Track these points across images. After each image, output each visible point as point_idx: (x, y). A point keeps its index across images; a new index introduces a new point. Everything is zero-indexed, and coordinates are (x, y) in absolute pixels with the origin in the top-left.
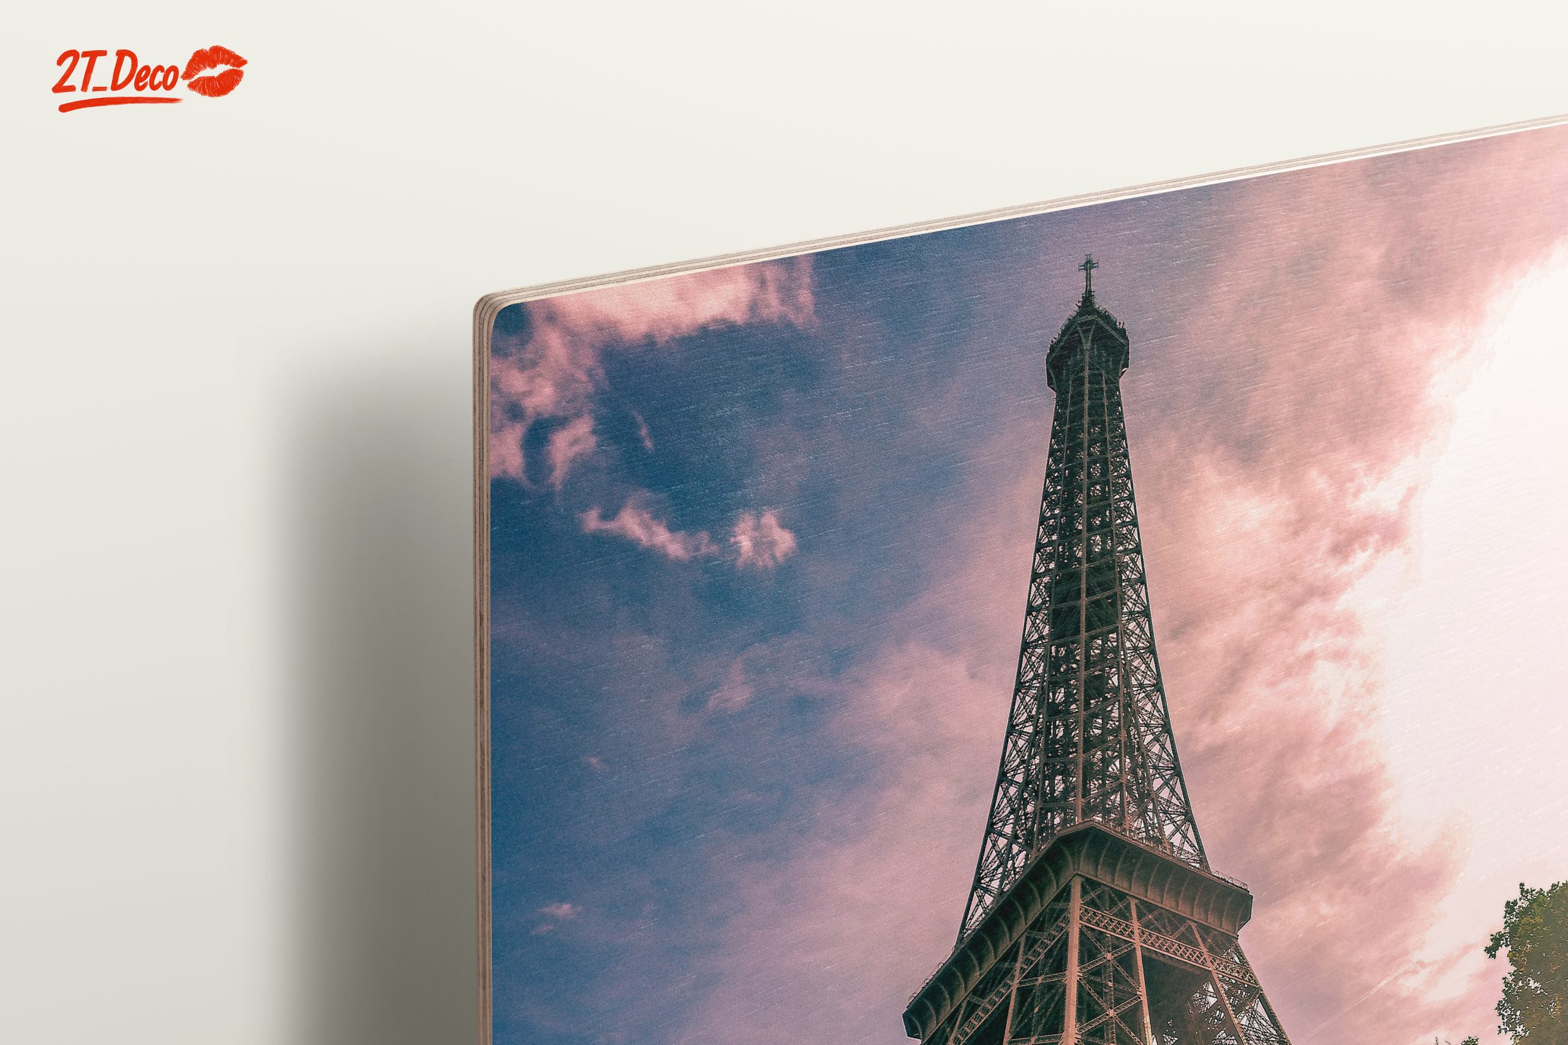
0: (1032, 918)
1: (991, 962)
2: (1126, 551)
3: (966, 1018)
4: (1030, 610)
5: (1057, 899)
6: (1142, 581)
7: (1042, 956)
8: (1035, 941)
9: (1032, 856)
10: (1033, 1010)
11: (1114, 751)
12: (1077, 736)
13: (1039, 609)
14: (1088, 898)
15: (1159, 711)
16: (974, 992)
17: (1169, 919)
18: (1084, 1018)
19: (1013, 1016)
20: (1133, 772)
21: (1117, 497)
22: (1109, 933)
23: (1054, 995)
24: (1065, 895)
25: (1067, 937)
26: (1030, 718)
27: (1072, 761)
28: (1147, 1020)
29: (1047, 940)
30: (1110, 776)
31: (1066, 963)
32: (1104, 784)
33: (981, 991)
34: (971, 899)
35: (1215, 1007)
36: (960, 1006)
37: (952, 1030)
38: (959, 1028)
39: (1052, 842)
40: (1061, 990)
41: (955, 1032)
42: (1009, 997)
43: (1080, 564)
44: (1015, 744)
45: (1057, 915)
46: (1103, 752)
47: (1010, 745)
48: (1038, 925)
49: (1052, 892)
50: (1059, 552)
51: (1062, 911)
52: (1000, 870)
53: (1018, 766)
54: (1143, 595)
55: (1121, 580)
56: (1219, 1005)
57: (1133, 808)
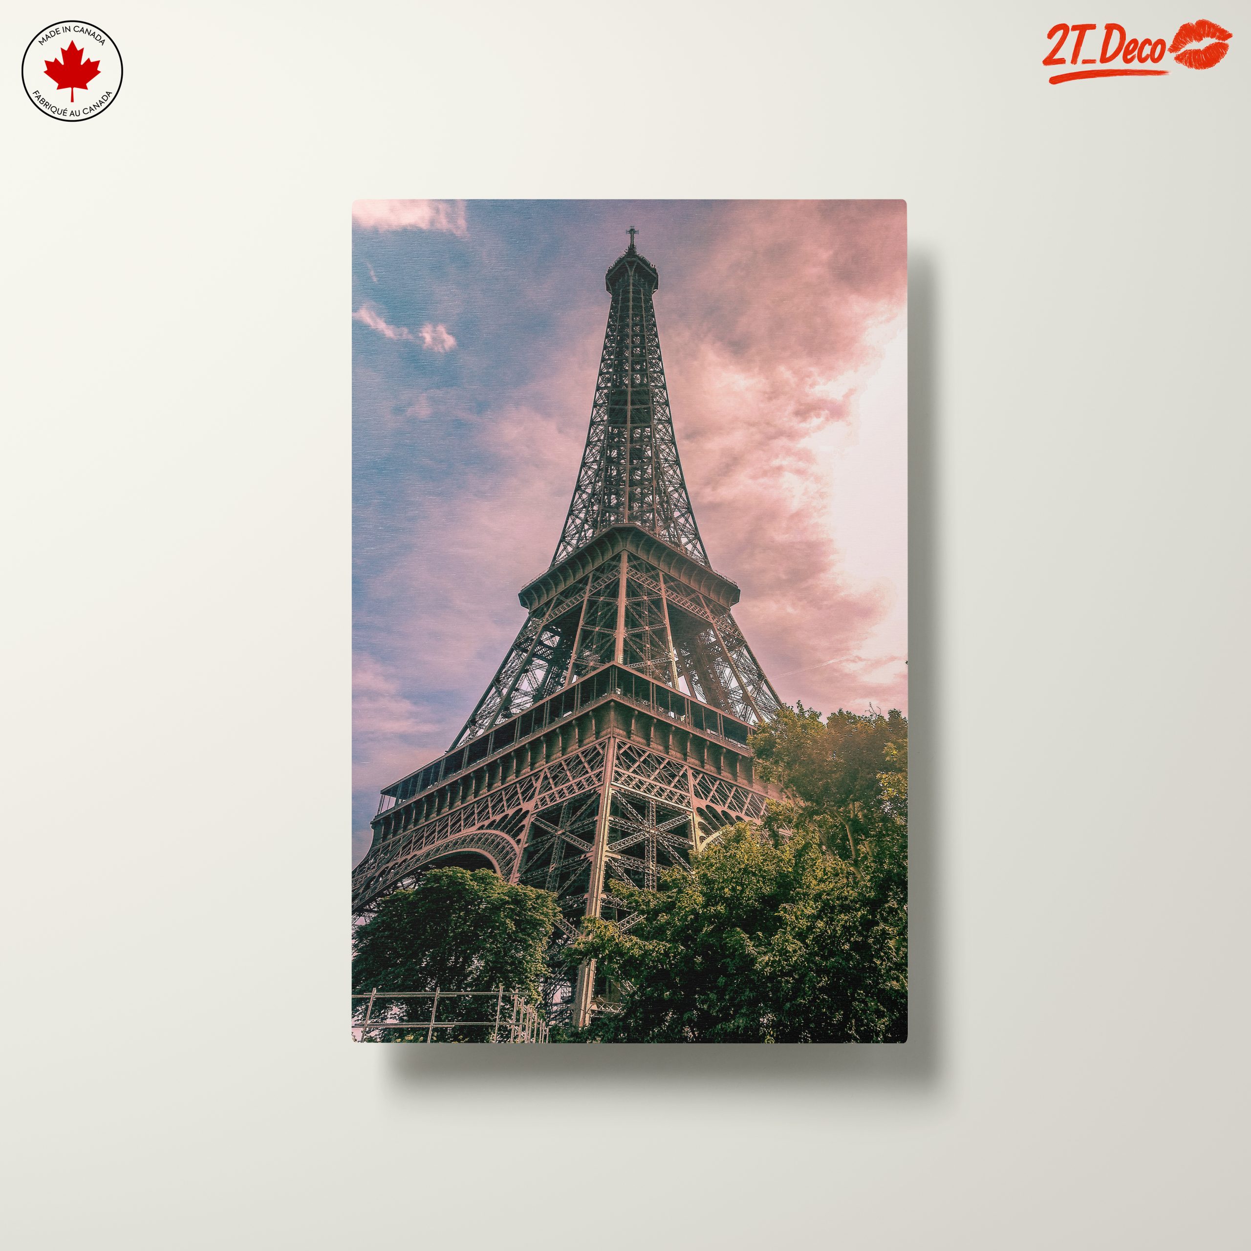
0: (597, 565)
1: (571, 582)
2: (656, 387)
3: (556, 606)
4: (595, 405)
5: (613, 559)
6: (667, 403)
7: (603, 587)
8: (599, 578)
9: (597, 532)
10: (598, 613)
11: (649, 490)
12: (625, 476)
13: (601, 406)
14: (632, 564)
15: (677, 475)
16: (561, 593)
17: (684, 589)
18: (629, 627)
19: (585, 613)
20: (661, 503)
21: (651, 356)
22: (645, 586)
23: (610, 610)
24: (617, 558)
25: (619, 581)
26: (595, 461)
27: (622, 490)
28: (670, 638)
29: (606, 579)
30: (646, 503)
31: (618, 593)
32: (642, 506)
33: (566, 594)
34: (559, 546)
35: (715, 643)
36: (552, 599)
37: (548, 610)
38: (552, 610)
39: (609, 529)
40: (615, 607)
41: (549, 611)
42: (582, 602)
43: (627, 387)
44: (586, 473)
45: (612, 566)
46: (642, 489)
47: (583, 472)
48: (601, 569)
49: (609, 555)
50: (613, 379)
51: (615, 566)
52: (577, 535)
53: (588, 484)
54: (667, 411)
55: (653, 402)
56: (717, 643)
57: (661, 523)
